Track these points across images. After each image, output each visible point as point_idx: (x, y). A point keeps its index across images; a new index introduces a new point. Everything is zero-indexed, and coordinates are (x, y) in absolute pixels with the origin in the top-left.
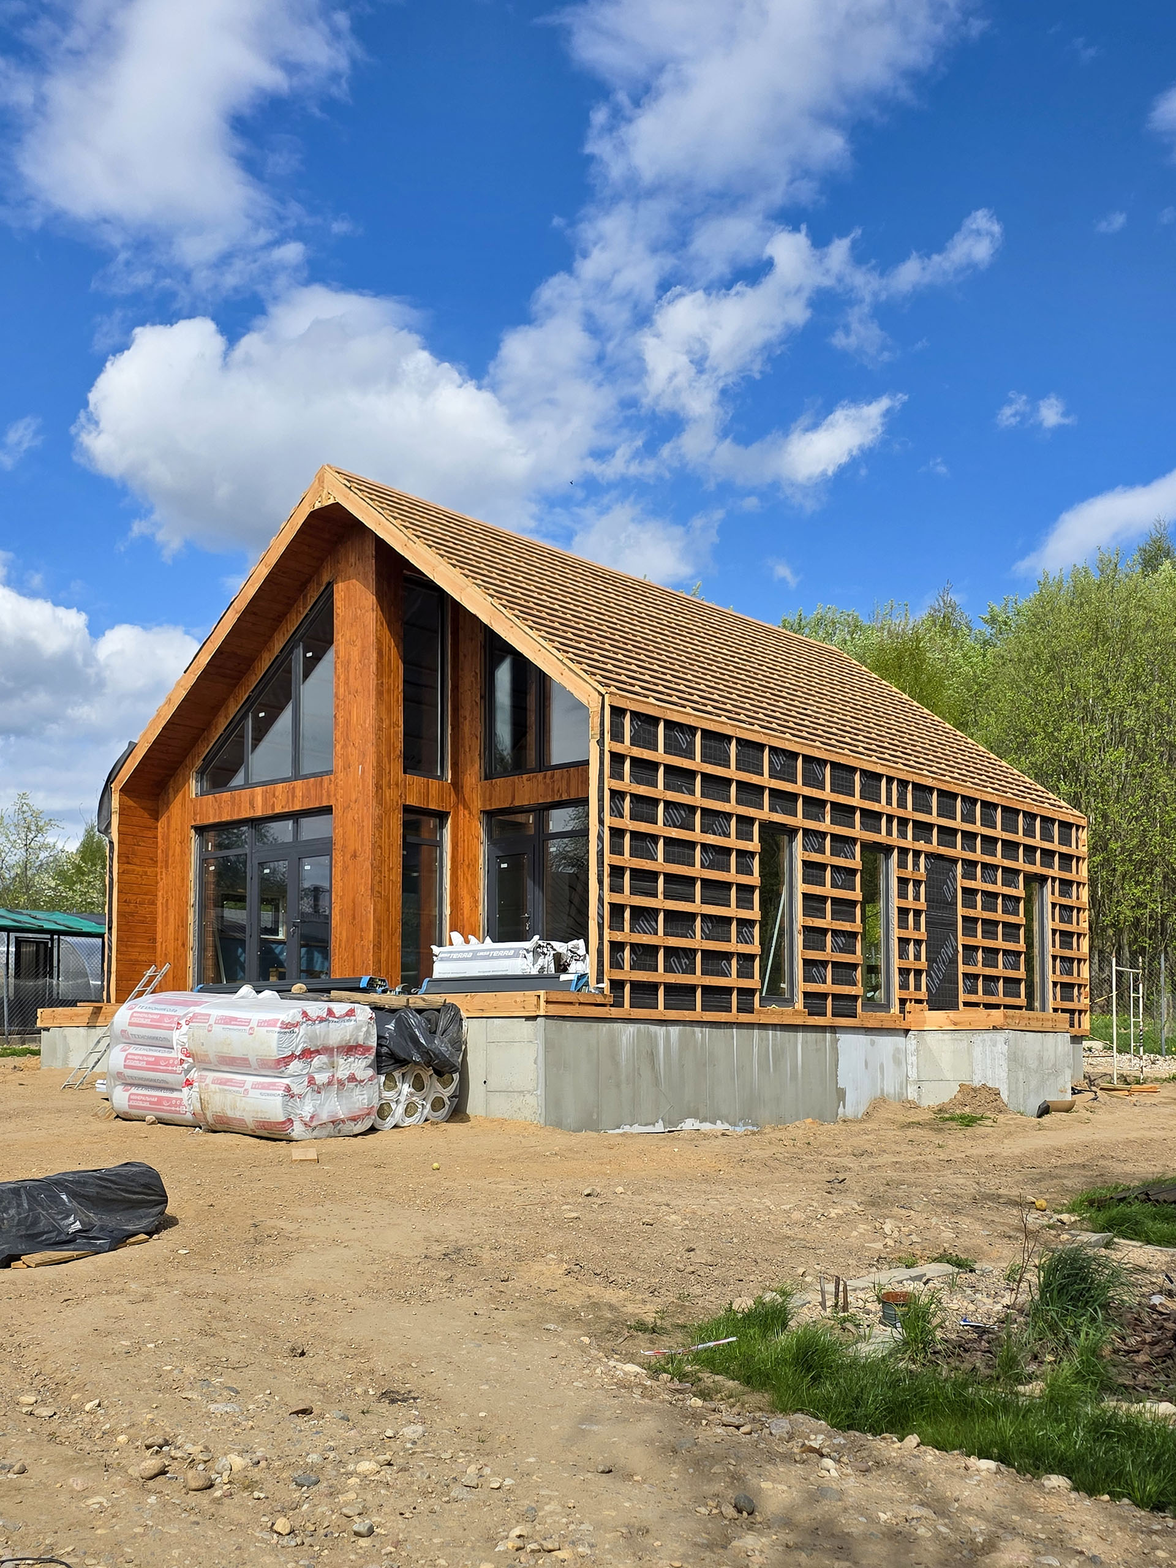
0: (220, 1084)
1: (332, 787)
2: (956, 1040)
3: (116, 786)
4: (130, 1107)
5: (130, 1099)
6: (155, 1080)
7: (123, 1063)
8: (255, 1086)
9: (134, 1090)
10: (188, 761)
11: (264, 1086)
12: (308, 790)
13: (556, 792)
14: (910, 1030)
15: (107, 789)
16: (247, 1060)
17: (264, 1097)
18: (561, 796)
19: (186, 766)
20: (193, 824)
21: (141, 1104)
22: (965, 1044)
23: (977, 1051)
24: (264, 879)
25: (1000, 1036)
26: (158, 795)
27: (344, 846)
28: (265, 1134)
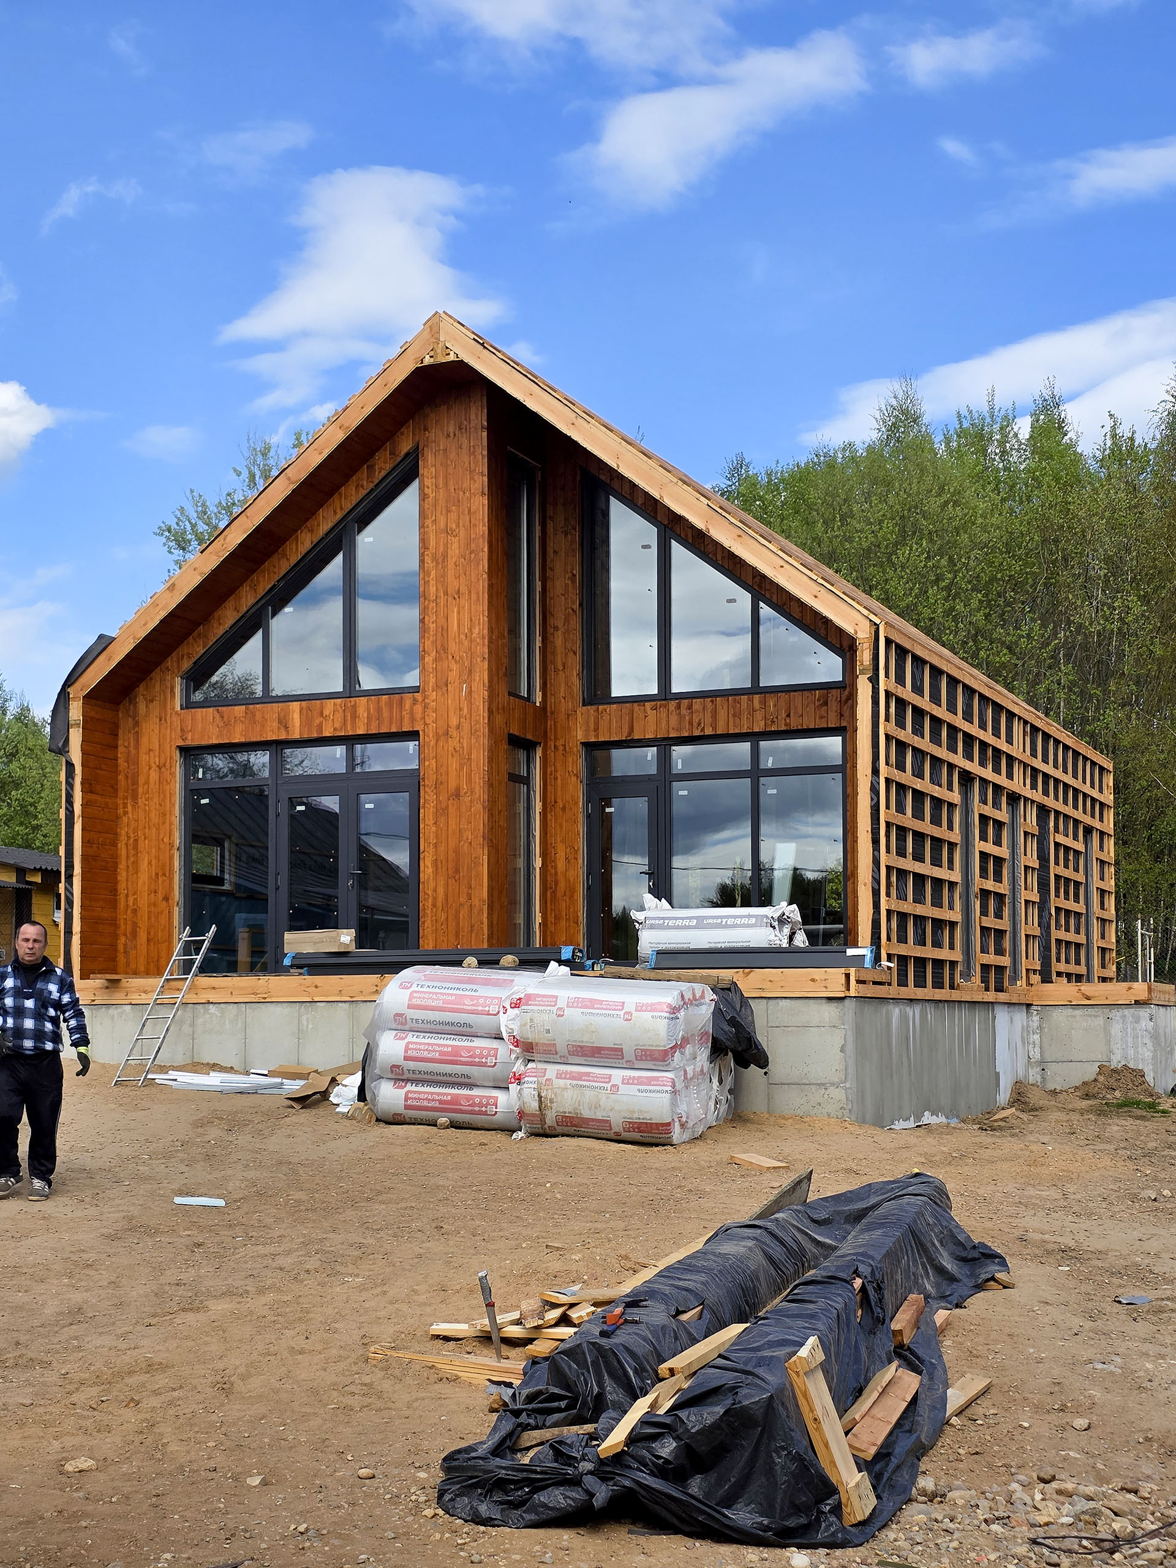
0: (571, 1078)
1: (418, 709)
2: (1090, 1016)
3: (78, 692)
4: (407, 1107)
5: (406, 1100)
6: (450, 1075)
7: (403, 1054)
8: (626, 1081)
9: (409, 1087)
10: (169, 662)
11: (640, 1081)
12: (379, 710)
13: (695, 725)
14: (1032, 1005)
15: (63, 697)
16: (621, 1050)
17: (644, 1094)
18: (703, 730)
19: (168, 669)
20: (181, 743)
21: (426, 1103)
22: (1100, 1021)
23: (1116, 1029)
24: (294, 817)
25: (1144, 1013)
26: (119, 704)
27: (437, 784)
28: (636, 1136)
